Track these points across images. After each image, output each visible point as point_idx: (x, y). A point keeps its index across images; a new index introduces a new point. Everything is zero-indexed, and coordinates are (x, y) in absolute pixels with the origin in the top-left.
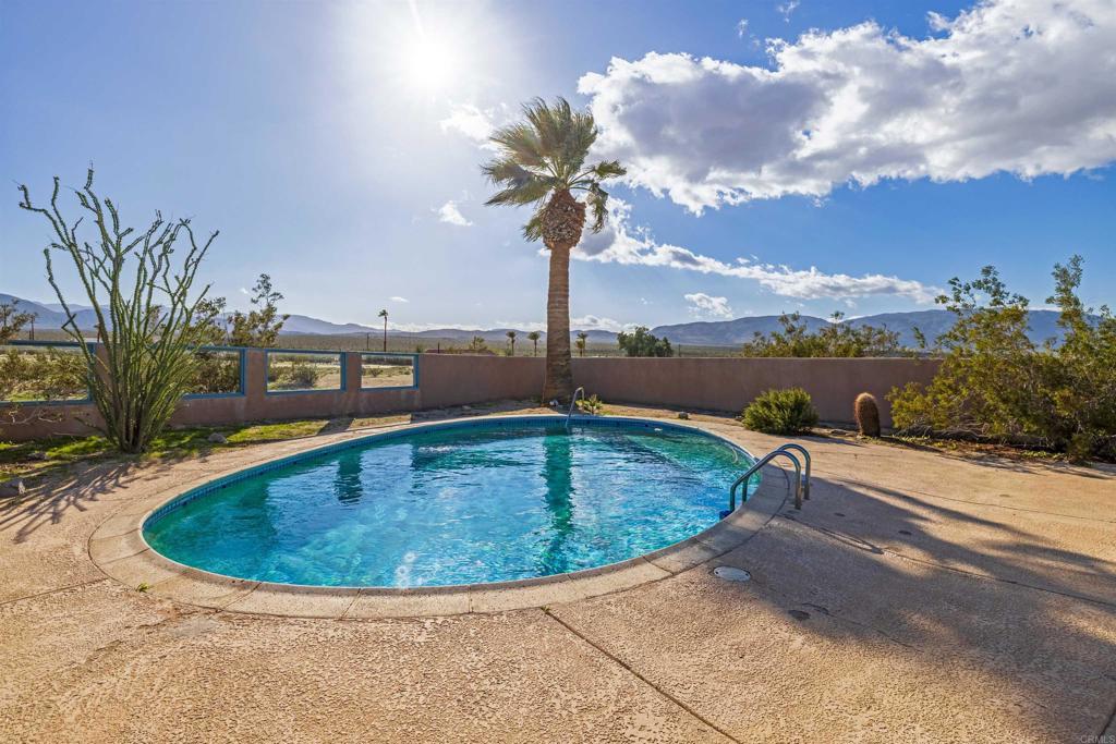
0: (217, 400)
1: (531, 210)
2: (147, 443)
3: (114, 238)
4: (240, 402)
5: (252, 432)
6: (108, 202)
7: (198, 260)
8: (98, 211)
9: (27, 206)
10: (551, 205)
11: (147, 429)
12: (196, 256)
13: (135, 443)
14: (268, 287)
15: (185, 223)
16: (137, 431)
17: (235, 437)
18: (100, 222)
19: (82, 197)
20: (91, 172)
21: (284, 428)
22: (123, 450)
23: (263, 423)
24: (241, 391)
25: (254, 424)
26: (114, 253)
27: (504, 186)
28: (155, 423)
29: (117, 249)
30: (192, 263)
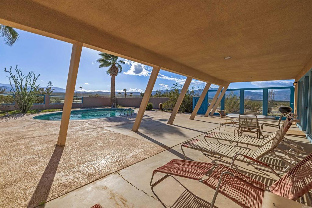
0: (39, 105)
1: (108, 68)
2: (27, 111)
3: (21, 77)
4: (44, 105)
5: (46, 110)
6: (20, 70)
7: (36, 79)
8: (18, 72)
9: (5, 71)
10: (111, 67)
11: (27, 109)
12: (35, 79)
13: (25, 111)
14: (50, 84)
15: (33, 72)
16: (25, 109)
17: (43, 111)
18: (19, 74)
19: (16, 70)
20: (17, 66)
21: (53, 110)
22: (23, 112)
23: (48, 109)
24: (44, 103)
25: (47, 109)
26: (21, 79)
27: (102, 63)
28: (29, 108)
29: (22, 78)
30: (35, 80)
